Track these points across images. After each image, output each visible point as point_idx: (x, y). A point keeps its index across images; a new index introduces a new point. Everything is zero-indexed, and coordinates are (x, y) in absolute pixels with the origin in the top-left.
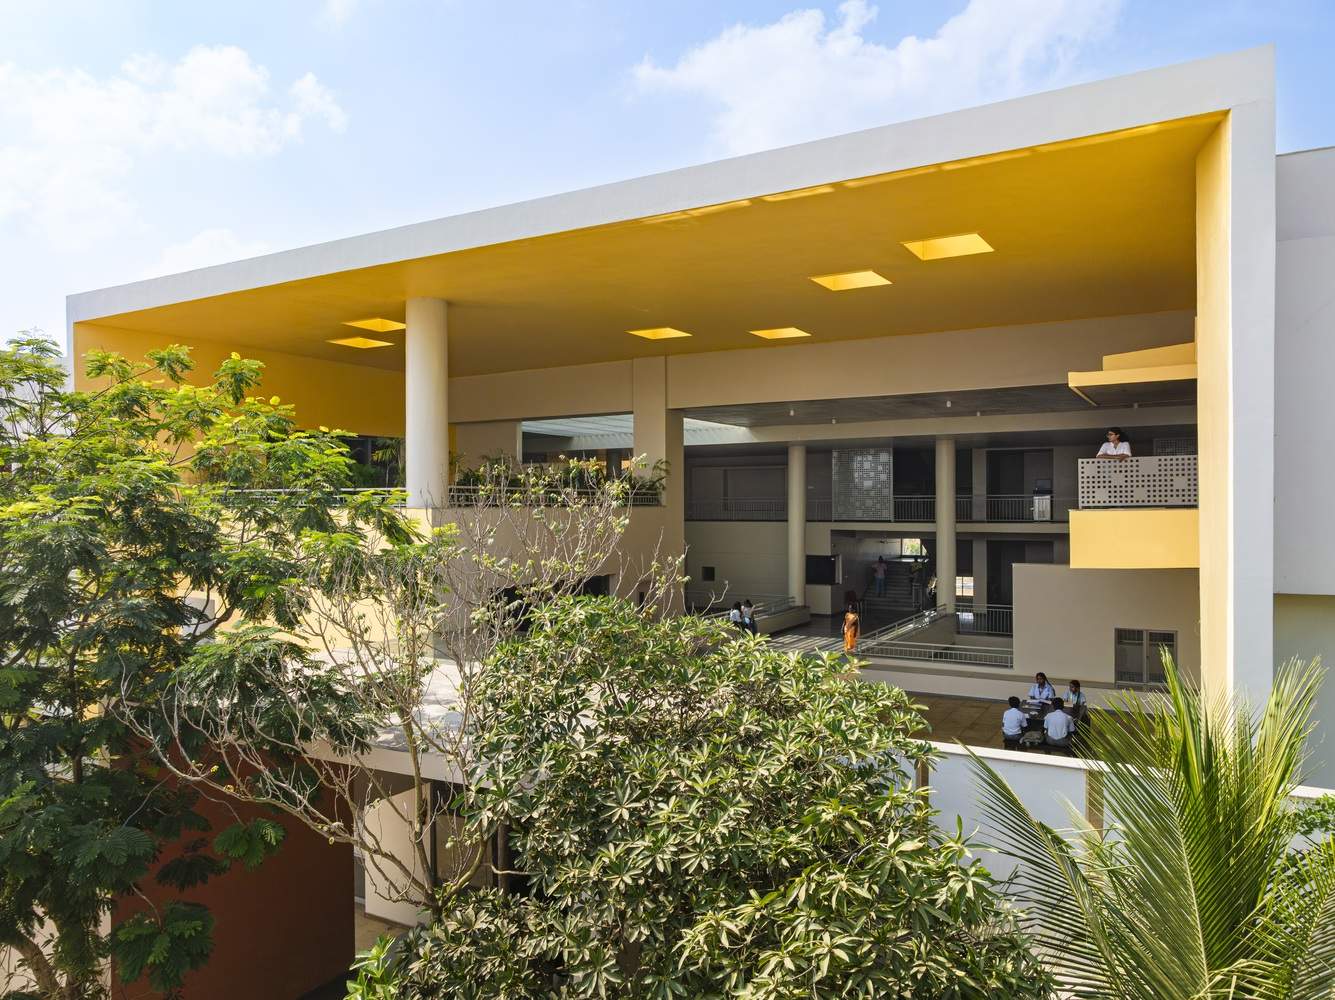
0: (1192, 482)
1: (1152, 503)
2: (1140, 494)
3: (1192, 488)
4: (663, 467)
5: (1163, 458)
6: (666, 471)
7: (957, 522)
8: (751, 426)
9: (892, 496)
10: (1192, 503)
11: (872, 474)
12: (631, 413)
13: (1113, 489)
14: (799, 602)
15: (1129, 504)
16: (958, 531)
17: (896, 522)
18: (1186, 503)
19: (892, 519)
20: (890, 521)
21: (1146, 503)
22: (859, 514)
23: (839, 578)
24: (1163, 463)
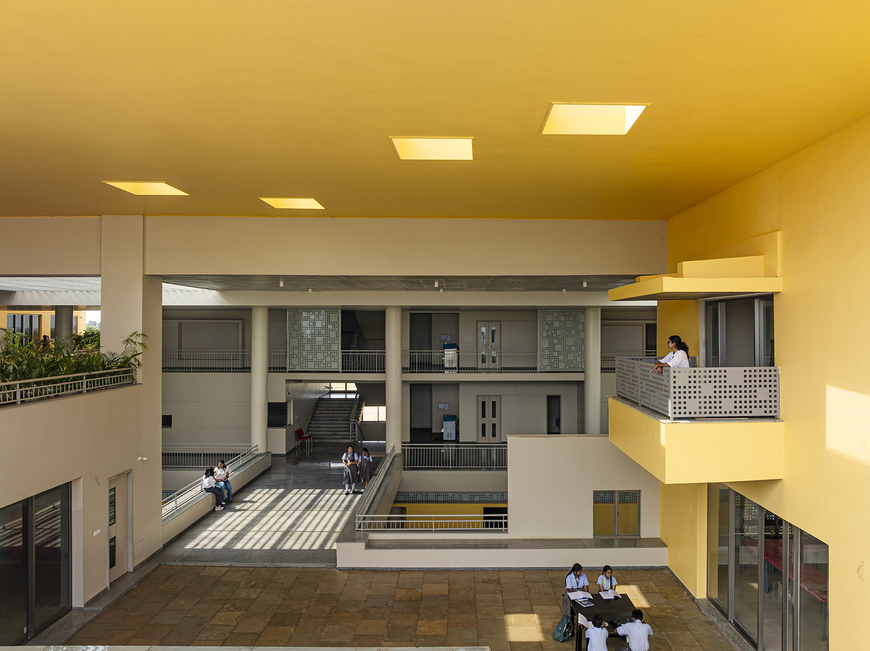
0: (773, 394)
1: (738, 414)
2: (728, 405)
3: (773, 399)
4: (140, 340)
5: (748, 369)
6: (143, 344)
7: (403, 372)
8: (221, 291)
9: (340, 351)
10: (773, 414)
11: (323, 332)
12: (100, 276)
13: (703, 400)
14: (261, 450)
15: (718, 415)
16: (403, 380)
17: (343, 372)
18: (768, 414)
19: (340, 370)
20: (338, 372)
21: (733, 414)
22: (311, 366)
23: (291, 419)
24: (748, 374)
